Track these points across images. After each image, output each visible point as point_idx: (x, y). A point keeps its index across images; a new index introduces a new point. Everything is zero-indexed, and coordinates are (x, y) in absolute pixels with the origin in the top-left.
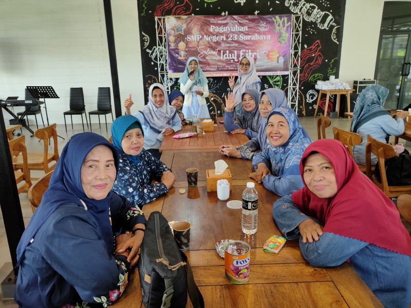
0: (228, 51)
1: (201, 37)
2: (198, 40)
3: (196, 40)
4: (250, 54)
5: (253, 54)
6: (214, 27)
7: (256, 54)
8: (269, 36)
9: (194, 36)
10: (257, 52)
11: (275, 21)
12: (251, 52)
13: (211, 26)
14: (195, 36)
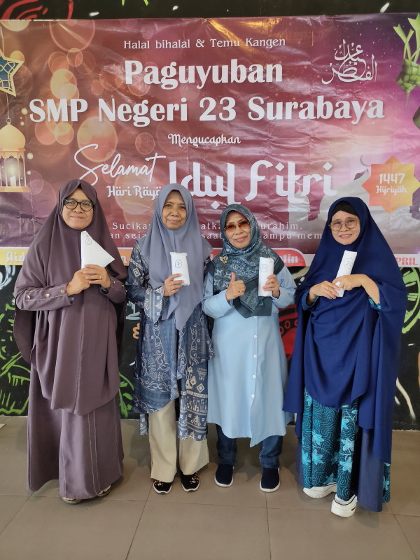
0: (197, 167)
1: (85, 105)
2: (75, 118)
3: (65, 118)
4: (292, 177)
5: (307, 180)
6: (139, 65)
7: (318, 177)
8: (380, 104)
9: (57, 101)
10: (323, 172)
11: (406, 40)
12: (297, 171)
13: (128, 63)
14: (63, 103)
